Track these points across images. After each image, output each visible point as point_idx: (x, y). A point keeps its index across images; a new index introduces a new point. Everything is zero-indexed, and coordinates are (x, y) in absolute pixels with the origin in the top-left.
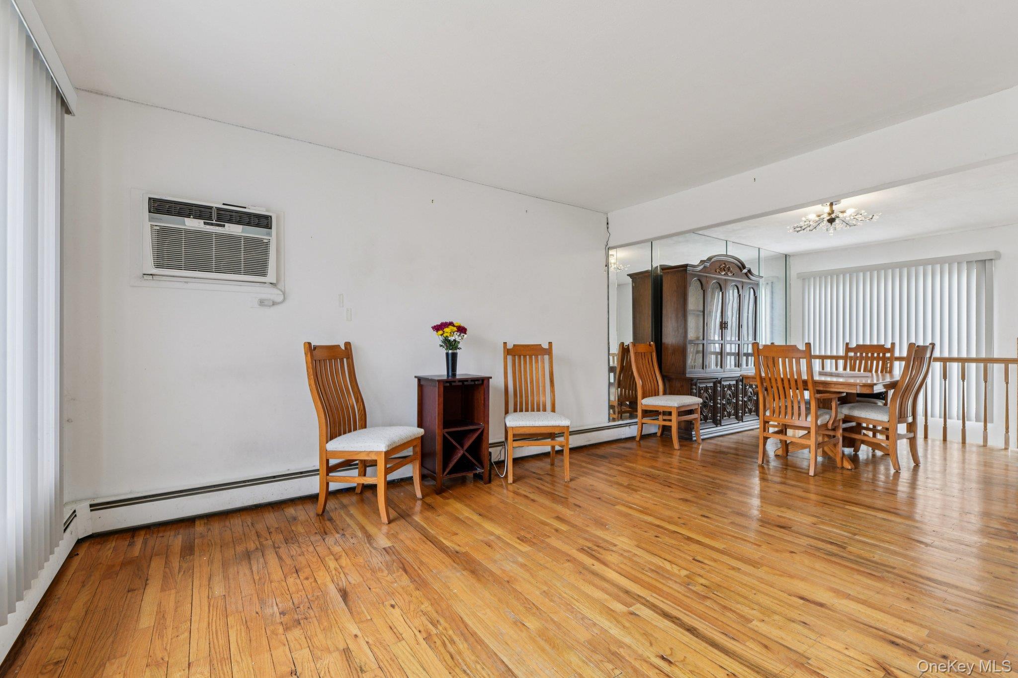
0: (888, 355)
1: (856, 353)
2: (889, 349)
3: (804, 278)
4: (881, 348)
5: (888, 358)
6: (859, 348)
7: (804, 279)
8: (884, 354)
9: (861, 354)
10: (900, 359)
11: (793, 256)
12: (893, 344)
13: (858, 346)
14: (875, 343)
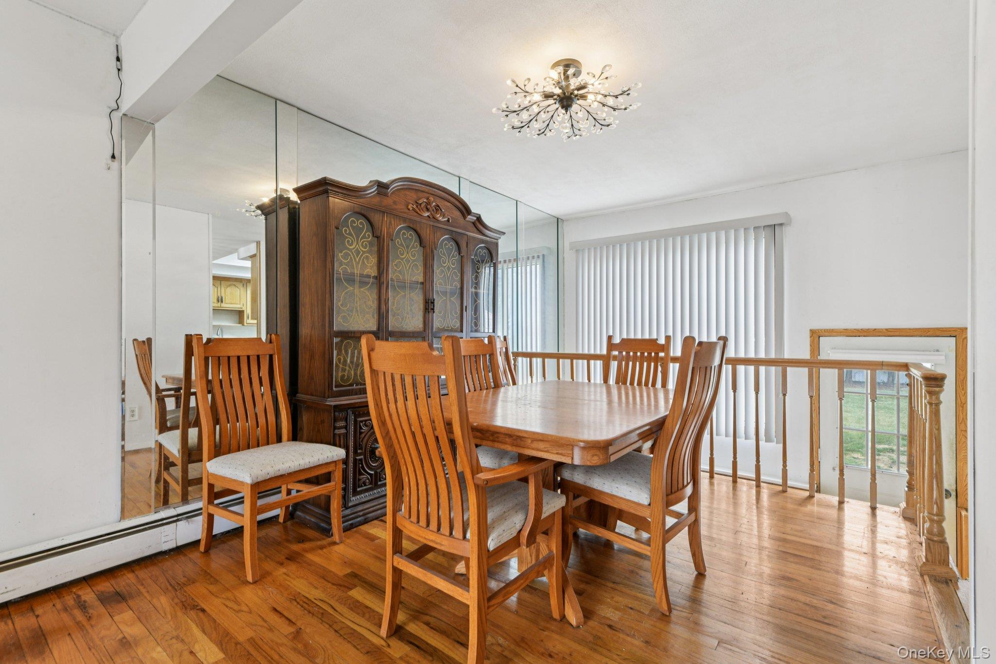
0: (662, 354)
1: (621, 352)
2: (663, 345)
3: (578, 249)
4: (652, 343)
5: (662, 358)
6: (627, 343)
7: (577, 251)
8: (657, 354)
9: (628, 353)
10: (675, 360)
11: (567, 220)
12: (668, 338)
13: (623, 341)
14: (647, 337)
